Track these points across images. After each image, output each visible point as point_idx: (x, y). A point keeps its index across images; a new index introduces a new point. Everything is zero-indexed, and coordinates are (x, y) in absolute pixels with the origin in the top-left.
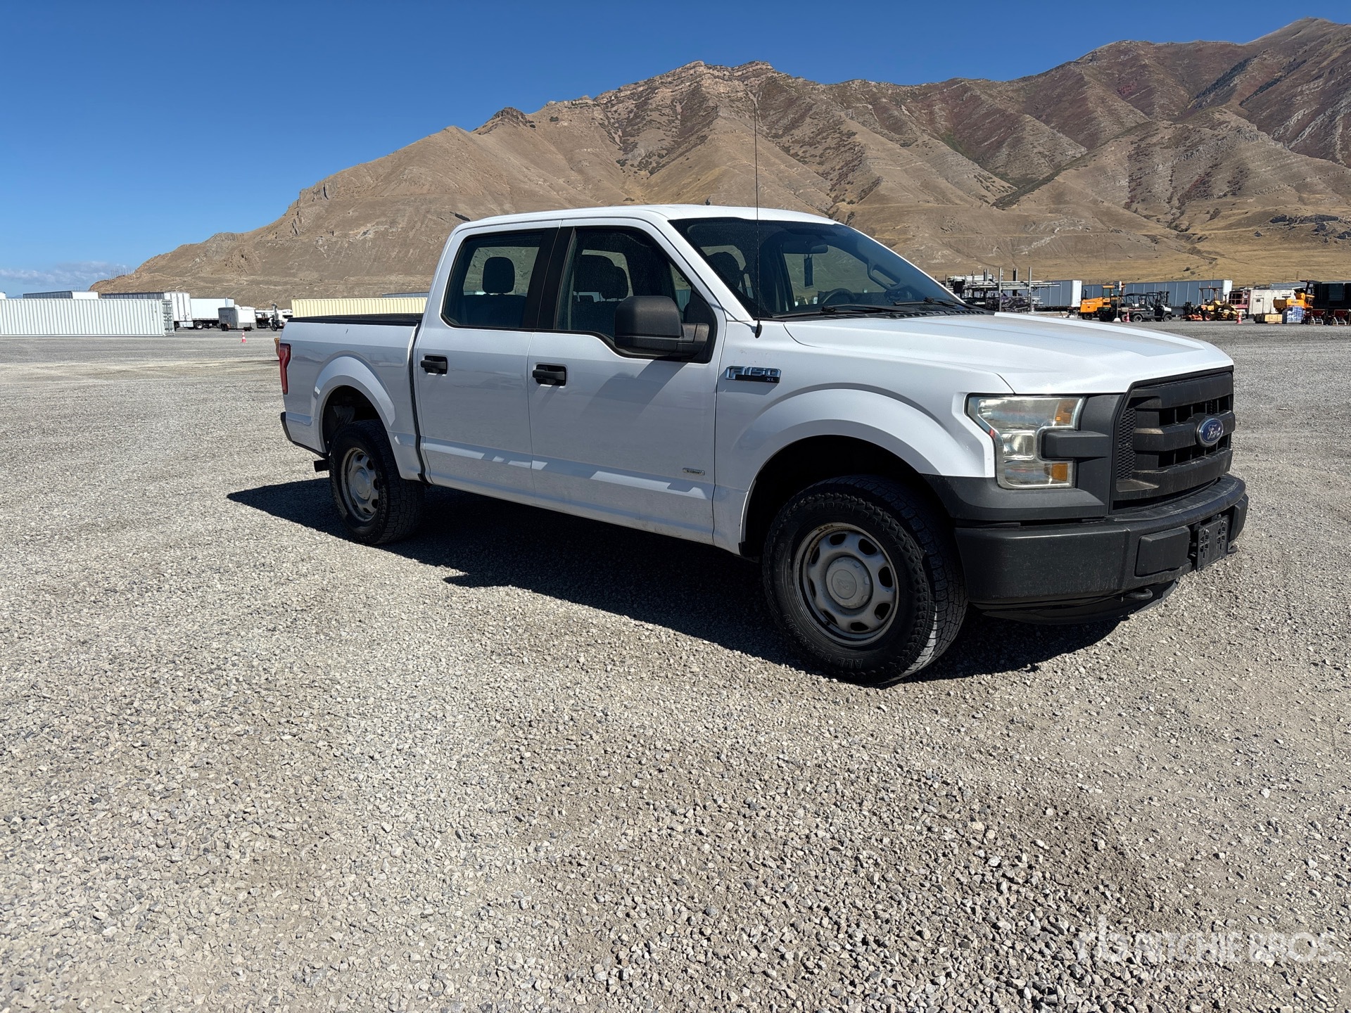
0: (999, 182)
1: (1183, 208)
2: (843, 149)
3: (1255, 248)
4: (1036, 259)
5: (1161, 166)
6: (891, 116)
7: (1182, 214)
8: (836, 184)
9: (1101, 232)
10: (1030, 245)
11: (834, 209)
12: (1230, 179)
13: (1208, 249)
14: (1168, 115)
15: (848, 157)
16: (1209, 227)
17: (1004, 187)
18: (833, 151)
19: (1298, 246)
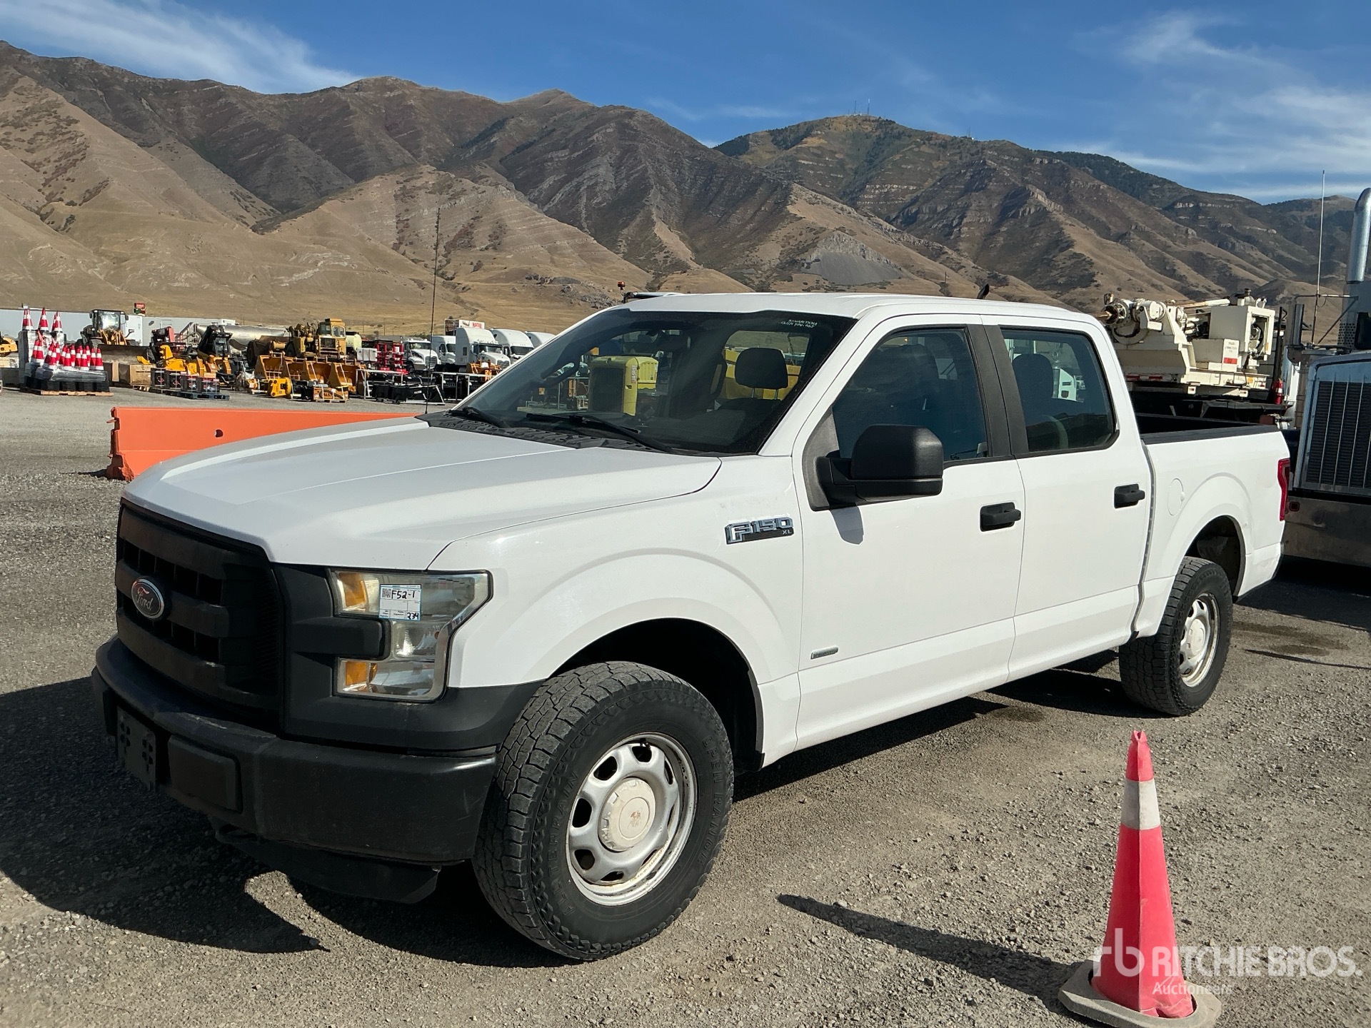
0: (260, 203)
1: (449, 256)
2: (60, 138)
3: (512, 303)
4: (298, 292)
5: (426, 210)
6: (126, 109)
7: (448, 262)
8: (51, 179)
9: (367, 271)
10: (291, 276)
11: (47, 209)
12: (491, 233)
13: (471, 300)
14: (435, 160)
15: (67, 147)
16: (472, 278)
17: (265, 209)
18: (46, 137)
19: (548, 304)
